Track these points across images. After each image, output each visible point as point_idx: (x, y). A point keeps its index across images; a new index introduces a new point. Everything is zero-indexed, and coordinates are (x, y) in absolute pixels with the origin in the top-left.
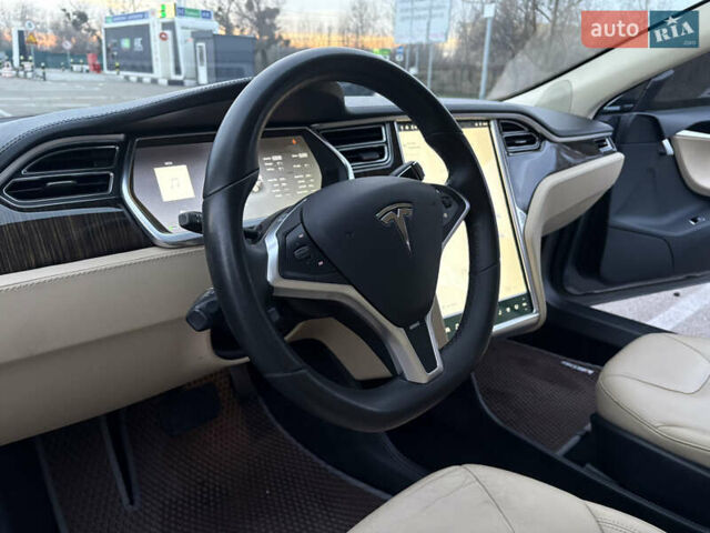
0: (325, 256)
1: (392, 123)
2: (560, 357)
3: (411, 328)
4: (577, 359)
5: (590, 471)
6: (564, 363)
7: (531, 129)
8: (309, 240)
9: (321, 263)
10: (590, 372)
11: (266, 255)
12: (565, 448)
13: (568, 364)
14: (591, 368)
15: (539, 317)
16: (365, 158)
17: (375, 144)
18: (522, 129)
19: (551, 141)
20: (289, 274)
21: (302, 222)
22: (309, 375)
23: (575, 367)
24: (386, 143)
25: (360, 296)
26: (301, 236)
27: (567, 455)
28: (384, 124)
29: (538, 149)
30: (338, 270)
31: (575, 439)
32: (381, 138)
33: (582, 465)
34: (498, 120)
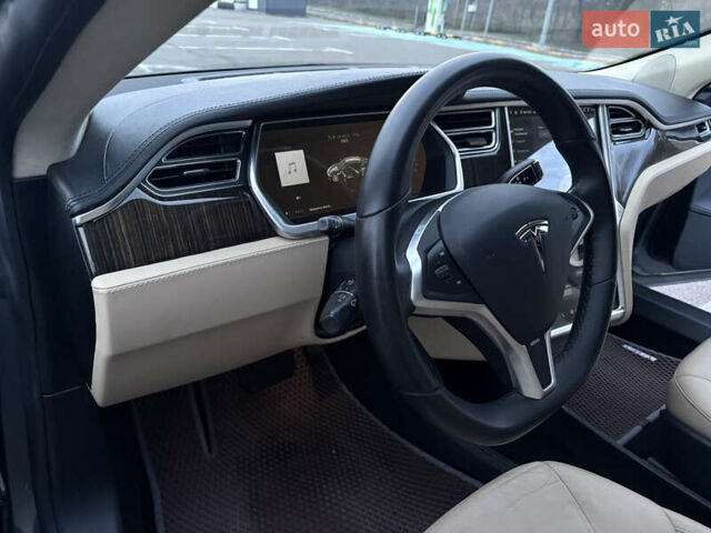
0: (463, 274)
1: (502, 109)
2: (623, 340)
3: (532, 344)
4: (641, 345)
5: (652, 465)
6: (625, 346)
7: (639, 115)
8: (449, 258)
9: (459, 282)
10: (653, 359)
11: (410, 273)
12: (626, 438)
13: (630, 348)
14: (653, 355)
15: (624, 313)
16: (472, 143)
17: (483, 129)
18: (630, 116)
19: (656, 128)
20: (431, 293)
21: (442, 238)
22: (445, 396)
23: (637, 352)
24: (495, 128)
25: (492, 316)
26: (442, 254)
27: (628, 445)
28: (494, 109)
29: (643, 138)
30: (474, 289)
31: (637, 429)
32: (490, 124)
33: (644, 457)
34: (607, 106)
